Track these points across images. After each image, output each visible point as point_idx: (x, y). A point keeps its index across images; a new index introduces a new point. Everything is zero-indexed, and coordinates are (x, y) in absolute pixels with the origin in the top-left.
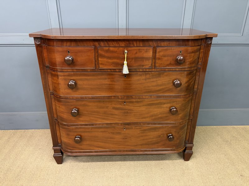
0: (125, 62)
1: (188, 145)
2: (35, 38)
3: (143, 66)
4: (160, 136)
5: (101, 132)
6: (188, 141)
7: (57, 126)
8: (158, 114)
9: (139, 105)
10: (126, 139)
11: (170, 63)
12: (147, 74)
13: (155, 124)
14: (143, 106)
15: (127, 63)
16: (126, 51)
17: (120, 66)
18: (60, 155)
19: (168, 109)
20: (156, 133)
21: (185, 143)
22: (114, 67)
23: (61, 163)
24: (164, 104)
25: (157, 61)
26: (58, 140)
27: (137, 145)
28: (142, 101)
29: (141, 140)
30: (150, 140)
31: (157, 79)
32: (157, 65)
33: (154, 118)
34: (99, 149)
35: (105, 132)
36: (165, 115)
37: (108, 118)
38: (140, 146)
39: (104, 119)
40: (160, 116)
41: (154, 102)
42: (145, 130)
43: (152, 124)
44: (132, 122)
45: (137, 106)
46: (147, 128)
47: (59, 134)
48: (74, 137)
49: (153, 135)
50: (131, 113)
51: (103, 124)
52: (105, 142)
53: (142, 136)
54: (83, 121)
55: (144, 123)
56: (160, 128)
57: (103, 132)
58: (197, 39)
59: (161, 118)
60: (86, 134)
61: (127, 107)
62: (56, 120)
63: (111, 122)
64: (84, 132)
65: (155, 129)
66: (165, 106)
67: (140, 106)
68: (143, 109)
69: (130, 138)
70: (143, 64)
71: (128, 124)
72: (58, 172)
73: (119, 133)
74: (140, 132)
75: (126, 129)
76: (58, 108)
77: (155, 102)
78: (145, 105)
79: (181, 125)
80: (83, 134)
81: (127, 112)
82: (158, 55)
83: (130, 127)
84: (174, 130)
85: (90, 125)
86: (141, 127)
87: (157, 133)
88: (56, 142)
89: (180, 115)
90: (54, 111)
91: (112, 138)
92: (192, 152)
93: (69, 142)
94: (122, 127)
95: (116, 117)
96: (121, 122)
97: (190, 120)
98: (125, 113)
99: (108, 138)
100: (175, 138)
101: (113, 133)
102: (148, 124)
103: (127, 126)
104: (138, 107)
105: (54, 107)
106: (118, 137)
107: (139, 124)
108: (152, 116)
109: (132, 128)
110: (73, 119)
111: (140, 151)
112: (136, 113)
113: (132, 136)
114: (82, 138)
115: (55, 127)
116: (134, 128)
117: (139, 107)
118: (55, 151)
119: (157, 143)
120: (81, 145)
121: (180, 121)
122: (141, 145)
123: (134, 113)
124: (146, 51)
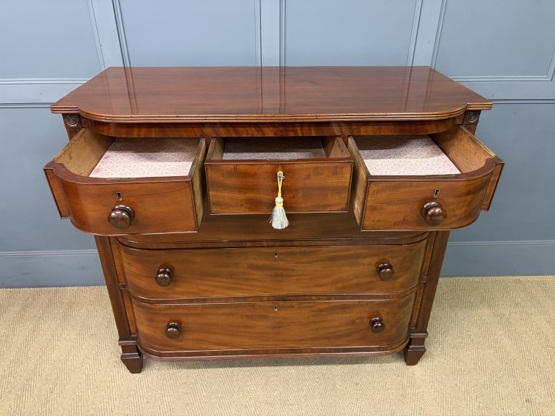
0: (279, 200)
1: (414, 335)
2: (65, 116)
3: (325, 206)
4: (353, 322)
5: (224, 314)
6: (416, 326)
7: (126, 297)
8: (351, 277)
9: (308, 260)
10: (279, 327)
11: (404, 220)
13: (343, 297)
14: (317, 261)
15: (284, 202)
17: (264, 208)
18: (135, 355)
19: (374, 268)
20: (344, 316)
21: (410, 331)
22: (250, 209)
23: (139, 372)
24: (365, 257)
26: (131, 328)
27: (302, 340)
28: (315, 251)
29: (312, 330)
30: (333, 330)
33: (340, 285)
34: (220, 347)
35: (232, 314)
36: (365, 280)
37: (239, 286)
38: (310, 342)
39: (229, 288)
40: (354, 281)
41: (341, 254)
42: (321, 310)
43: (336, 297)
44: (293, 293)
45: (303, 263)
46: (326, 306)
47: (132, 315)
48: (164, 325)
49: (339, 320)
50: (290, 276)
51: (228, 299)
52: (232, 335)
53: (314, 322)
54: (182, 294)
55: (319, 297)
56: (354, 306)
57: (228, 314)
58: (445, 119)
59: (357, 285)
60: (190, 319)
61: (281, 264)
62: (123, 286)
63: (246, 295)
64: (187, 315)
65: (343, 308)
66: (366, 261)
67: (309, 262)
68: (317, 267)
69: (289, 325)
70: (325, 202)
71: (284, 299)
72: (132, 393)
73: (264, 317)
74: (311, 314)
75: (280, 308)
76: (126, 265)
77: (345, 253)
78: (322, 261)
79: (400, 298)
80: (184, 319)
81: (282, 275)
82: (371, 200)
83: (287, 304)
84: (386, 309)
85: (198, 301)
86: (312, 304)
87: (348, 315)
88: (125, 331)
89: (401, 280)
90: (118, 268)
91: (249, 327)
92: (424, 348)
93: (153, 334)
94: (270, 304)
95: (256, 283)
96: (267, 294)
97: (423, 285)
98: (276, 276)
99: (240, 327)
100: (387, 326)
101: (250, 317)
102: (329, 297)
103: (281, 303)
104: (305, 265)
105: (117, 262)
106: (261, 325)
107: (308, 298)
108: (338, 282)
109: (293, 307)
110: (161, 289)
111: (309, 351)
112: (301, 276)
113: (292, 322)
114: (182, 326)
115: (121, 300)
116: (297, 306)
117: (307, 265)
118: (125, 349)
119: (348, 335)
120: (181, 341)
121: (401, 291)
122: (313, 339)
123: (298, 275)
124: (335, 173)
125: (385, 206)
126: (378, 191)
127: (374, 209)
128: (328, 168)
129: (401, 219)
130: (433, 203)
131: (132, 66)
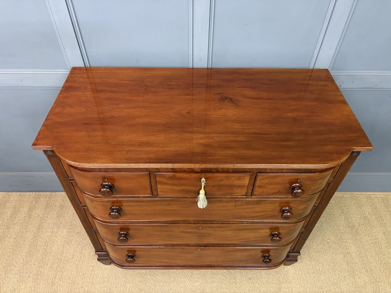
0: (202, 192)
3: (232, 194)
8: (252, 237)
11: (279, 192)
12: (238, 201)
14: (229, 230)
15: (205, 192)
16: (203, 179)
24: (262, 229)
25: (256, 189)
29: (223, 258)
30: (236, 258)
31: (254, 206)
32: (255, 193)
33: (244, 240)
34: (162, 264)
35: (169, 251)
37: (174, 240)
40: (254, 239)
42: (229, 251)
45: (219, 231)
49: (240, 255)
50: (209, 236)
53: (225, 256)
54: (136, 242)
59: (255, 241)
60: (142, 253)
61: (203, 231)
68: (229, 233)
69: (207, 256)
70: (232, 192)
71: (205, 245)
73: (191, 253)
74: (223, 252)
75: (202, 249)
78: (232, 230)
81: (204, 236)
82: (258, 183)
86: (224, 248)
87: (247, 253)
91: (180, 256)
98: (199, 236)
99: (175, 256)
101: (182, 252)
103: (203, 247)
106: (189, 256)
108: (242, 239)
109: (210, 249)
112: (217, 236)
113: (209, 255)
117: (222, 232)
119: (247, 261)
122: (223, 261)
123: (215, 236)
124: (239, 179)
125: (267, 185)
126: (263, 179)
127: (260, 187)
128: (235, 176)
129: (277, 191)
130: (297, 185)
131: (91, 65)
